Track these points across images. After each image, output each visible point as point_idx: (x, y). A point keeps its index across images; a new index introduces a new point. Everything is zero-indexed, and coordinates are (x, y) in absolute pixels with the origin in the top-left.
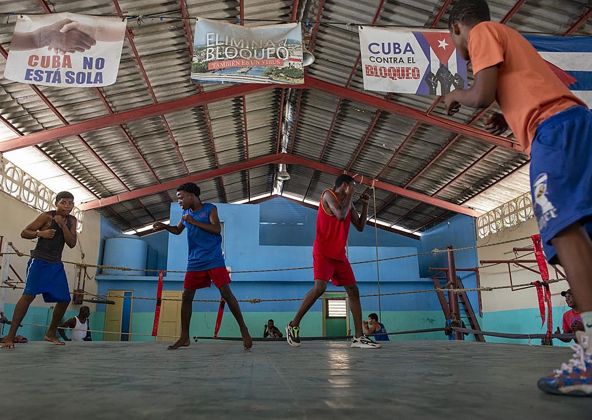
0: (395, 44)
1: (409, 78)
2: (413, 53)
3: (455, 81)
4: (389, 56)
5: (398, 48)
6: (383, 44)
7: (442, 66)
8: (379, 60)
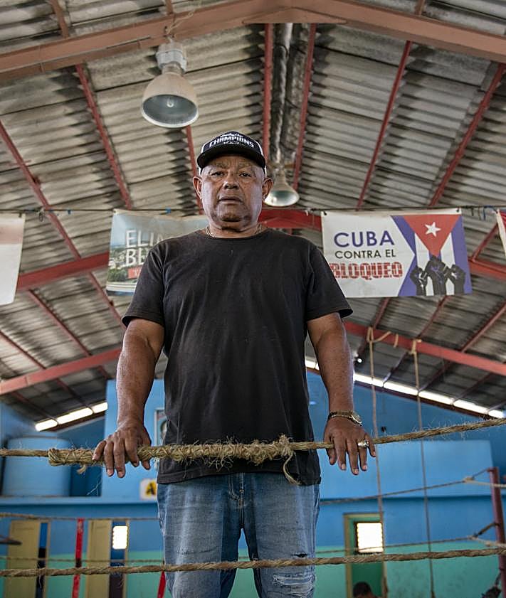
0: (368, 233)
1: (388, 276)
2: (393, 244)
3: (453, 274)
4: (361, 249)
5: (373, 238)
6: (353, 234)
7: (432, 257)
8: (348, 255)
